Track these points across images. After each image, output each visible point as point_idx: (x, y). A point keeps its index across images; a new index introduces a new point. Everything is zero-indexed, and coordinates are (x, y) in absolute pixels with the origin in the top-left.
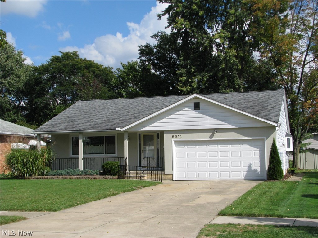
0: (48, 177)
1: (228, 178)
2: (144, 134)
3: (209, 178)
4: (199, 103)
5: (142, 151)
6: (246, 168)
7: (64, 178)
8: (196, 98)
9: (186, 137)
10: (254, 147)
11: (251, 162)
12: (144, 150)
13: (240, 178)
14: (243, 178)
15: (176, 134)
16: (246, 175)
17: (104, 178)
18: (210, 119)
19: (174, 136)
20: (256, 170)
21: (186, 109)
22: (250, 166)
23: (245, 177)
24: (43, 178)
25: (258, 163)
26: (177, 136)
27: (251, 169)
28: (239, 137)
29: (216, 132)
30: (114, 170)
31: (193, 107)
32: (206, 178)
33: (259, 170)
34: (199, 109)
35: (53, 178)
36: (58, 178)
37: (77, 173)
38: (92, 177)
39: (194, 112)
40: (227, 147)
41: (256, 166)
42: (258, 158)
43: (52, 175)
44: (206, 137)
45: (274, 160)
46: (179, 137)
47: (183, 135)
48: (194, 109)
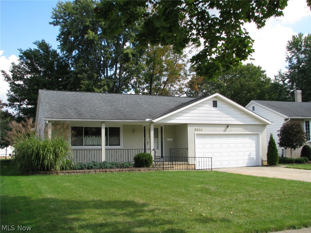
0: (83, 171)
4: (216, 101)
5: (147, 143)
6: (247, 157)
8: (215, 97)
9: (206, 130)
10: (253, 140)
11: (250, 152)
12: (149, 143)
13: (243, 165)
14: (245, 165)
15: (197, 128)
16: (247, 163)
18: (225, 115)
20: (253, 158)
22: (250, 155)
25: (254, 153)
27: (251, 157)
33: (255, 158)
34: (217, 107)
39: (214, 109)
41: (254, 155)
42: (254, 149)
44: (220, 130)
46: (200, 131)
47: (203, 128)
48: (212, 106)
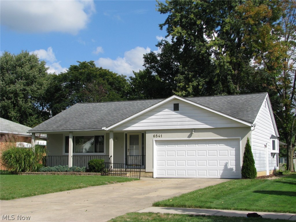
0: (38, 173)
1: (205, 177)
2: (130, 134)
3: (187, 176)
4: (178, 104)
5: (128, 150)
6: (222, 167)
7: (53, 174)
8: (175, 99)
9: (166, 137)
10: (231, 147)
11: (227, 161)
12: (130, 149)
13: (216, 177)
14: (219, 177)
15: (156, 134)
16: (222, 174)
17: (88, 174)
18: (188, 119)
19: (155, 136)
20: (232, 169)
21: (167, 110)
22: (226, 165)
23: (221, 176)
24: (34, 174)
25: (234, 162)
26: (158, 136)
27: (227, 168)
28: (215, 137)
29: (193, 132)
30: (98, 168)
31: (173, 108)
32: (184, 176)
33: (234, 169)
34: (178, 110)
35: (43, 174)
36: (47, 174)
37: (66, 170)
38: (77, 174)
39: (174, 113)
40: (205, 147)
41: (232, 165)
42: (234, 157)
43: (43, 171)
44: (184, 136)
45: (247, 159)
47: (163, 134)
48: (173, 110)
